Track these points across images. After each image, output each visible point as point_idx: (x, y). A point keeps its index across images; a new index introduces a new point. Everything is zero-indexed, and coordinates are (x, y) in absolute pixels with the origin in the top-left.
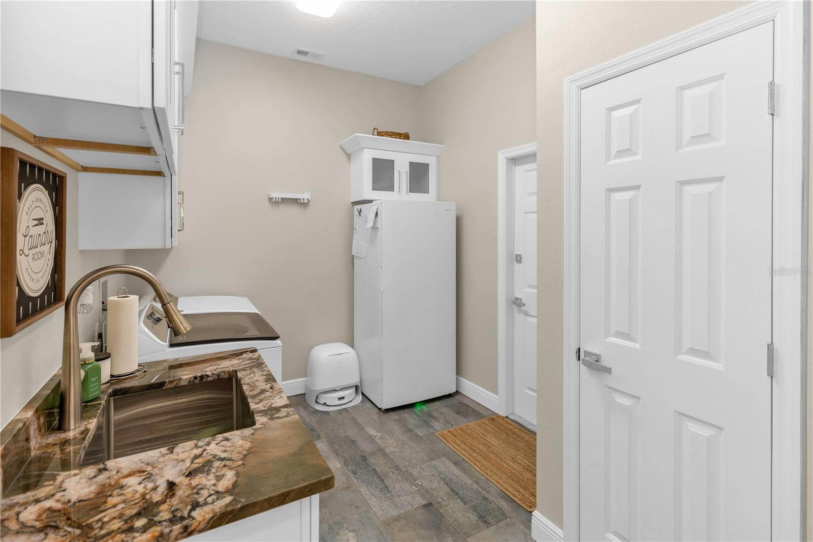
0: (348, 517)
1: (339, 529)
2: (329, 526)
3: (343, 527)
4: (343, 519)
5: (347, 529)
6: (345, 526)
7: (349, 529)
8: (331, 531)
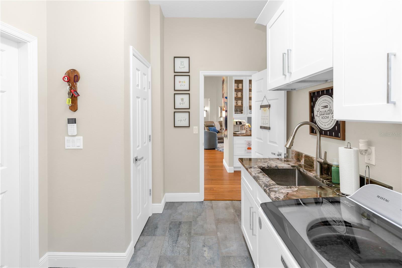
0: (203, 265)
1: (210, 260)
2: (213, 264)
3: (207, 261)
4: (206, 265)
5: (206, 259)
6: (206, 261)
7: (205, 259)
8: (214, 261)
